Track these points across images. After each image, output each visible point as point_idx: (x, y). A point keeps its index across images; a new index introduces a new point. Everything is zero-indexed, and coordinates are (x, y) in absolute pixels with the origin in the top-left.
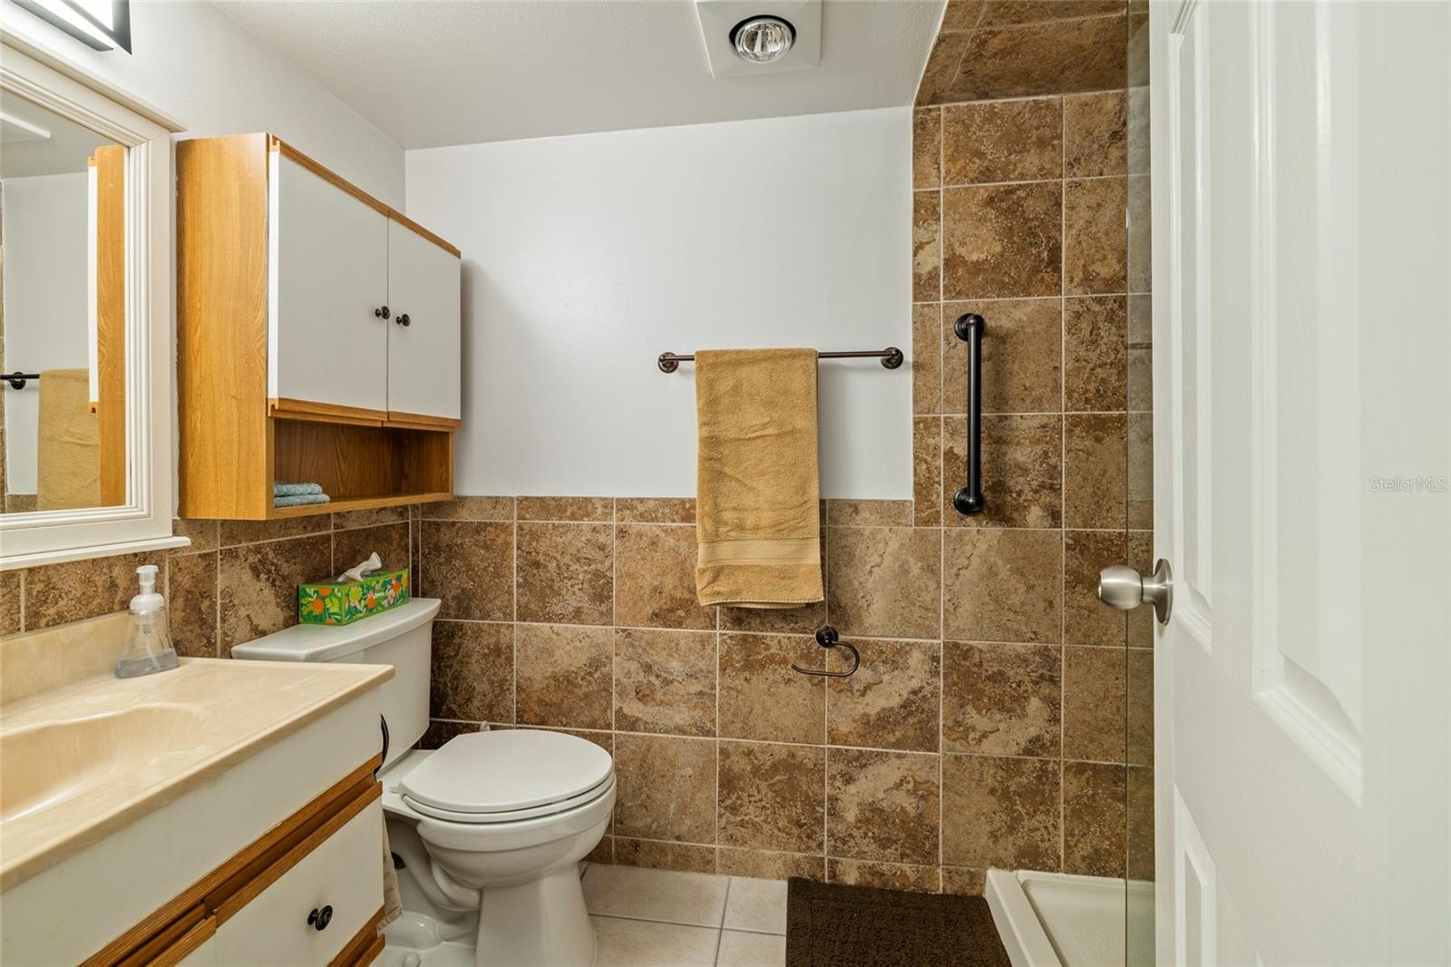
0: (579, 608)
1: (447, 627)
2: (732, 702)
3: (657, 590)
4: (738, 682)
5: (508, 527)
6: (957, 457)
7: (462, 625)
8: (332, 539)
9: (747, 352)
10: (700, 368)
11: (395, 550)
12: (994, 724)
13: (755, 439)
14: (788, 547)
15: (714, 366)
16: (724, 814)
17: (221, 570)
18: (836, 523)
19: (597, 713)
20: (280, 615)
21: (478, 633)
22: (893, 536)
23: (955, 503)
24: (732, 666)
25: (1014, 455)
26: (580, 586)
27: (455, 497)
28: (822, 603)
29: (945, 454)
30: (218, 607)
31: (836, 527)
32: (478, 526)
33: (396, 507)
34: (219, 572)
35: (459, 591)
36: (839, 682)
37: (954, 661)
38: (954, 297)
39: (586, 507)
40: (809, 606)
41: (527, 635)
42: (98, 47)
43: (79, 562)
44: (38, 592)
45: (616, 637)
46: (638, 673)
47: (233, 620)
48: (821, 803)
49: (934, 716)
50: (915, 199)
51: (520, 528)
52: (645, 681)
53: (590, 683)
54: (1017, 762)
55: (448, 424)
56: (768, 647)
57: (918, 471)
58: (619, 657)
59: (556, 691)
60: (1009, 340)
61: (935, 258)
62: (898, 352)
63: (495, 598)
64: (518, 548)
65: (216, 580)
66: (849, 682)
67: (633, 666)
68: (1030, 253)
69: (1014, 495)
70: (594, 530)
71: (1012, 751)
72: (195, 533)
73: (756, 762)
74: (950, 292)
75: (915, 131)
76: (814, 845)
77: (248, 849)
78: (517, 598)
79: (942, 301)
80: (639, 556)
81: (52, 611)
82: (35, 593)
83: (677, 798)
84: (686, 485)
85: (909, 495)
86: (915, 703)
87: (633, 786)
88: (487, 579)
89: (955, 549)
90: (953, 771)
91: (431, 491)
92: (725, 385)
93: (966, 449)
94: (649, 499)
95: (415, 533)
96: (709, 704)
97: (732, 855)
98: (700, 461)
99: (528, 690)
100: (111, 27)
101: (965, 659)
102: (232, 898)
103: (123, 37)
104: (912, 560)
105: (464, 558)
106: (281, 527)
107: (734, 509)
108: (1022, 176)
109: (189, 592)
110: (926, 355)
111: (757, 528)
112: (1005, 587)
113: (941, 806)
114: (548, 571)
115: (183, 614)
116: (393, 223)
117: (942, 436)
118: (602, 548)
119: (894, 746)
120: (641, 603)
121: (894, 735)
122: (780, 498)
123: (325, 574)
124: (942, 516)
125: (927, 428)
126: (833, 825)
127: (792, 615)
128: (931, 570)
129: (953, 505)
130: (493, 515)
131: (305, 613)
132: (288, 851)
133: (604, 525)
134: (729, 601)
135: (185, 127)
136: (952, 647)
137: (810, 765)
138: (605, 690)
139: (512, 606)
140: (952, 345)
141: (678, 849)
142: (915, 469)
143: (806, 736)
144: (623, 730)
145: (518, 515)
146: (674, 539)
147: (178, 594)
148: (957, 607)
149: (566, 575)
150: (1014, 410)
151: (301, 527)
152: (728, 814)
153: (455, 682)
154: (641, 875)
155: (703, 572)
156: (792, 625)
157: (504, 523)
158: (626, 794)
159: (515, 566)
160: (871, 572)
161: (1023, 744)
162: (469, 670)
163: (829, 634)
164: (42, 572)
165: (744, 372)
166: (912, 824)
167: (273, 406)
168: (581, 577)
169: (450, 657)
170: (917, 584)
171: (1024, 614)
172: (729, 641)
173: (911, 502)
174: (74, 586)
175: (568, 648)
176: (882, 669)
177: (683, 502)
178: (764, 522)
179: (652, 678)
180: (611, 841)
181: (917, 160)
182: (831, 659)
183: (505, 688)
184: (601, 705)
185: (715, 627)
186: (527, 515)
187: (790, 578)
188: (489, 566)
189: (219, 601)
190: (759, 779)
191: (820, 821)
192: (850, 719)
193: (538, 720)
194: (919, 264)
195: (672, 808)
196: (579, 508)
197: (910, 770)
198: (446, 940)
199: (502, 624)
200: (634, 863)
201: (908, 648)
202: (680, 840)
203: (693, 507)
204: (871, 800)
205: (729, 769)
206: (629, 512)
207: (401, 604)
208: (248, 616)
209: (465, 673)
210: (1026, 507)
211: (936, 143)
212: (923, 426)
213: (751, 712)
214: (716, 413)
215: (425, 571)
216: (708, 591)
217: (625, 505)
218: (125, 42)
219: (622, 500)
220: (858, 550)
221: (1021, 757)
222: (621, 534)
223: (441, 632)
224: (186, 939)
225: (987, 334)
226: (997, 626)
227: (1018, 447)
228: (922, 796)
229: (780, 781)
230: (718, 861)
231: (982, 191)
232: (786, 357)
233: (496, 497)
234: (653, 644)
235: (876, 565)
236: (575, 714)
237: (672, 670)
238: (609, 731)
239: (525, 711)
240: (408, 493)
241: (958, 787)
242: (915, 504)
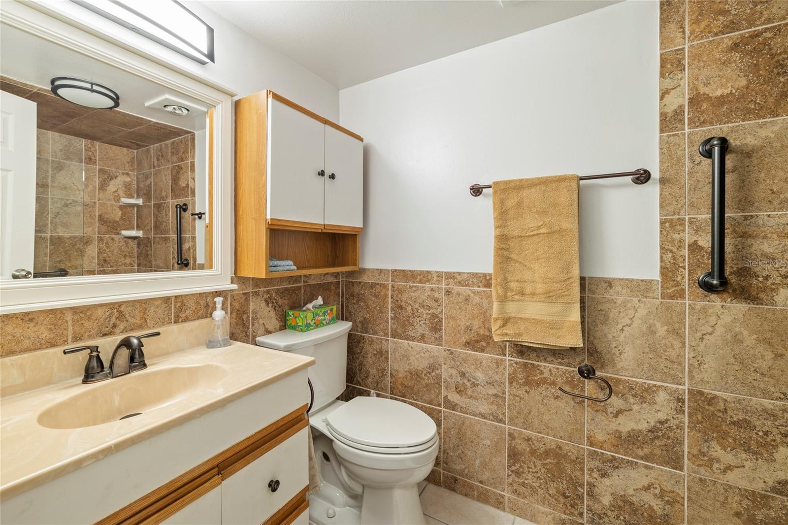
0: (423, 334)
1: (356, 337)
2: (517, 404)
3: (469, 328)
4: (521, 392)
5: (386, 286)
6: (701, 248)
7: (364, 337)
8: (302, 288)
9: (527, 180)
10: (495, 192)
11: (332, 295)
12: (739, 461)
13: (532, 236)
14: (556, 308)
15: (504, 191)
16: (511, 475)
17: (252, 301)
18: (594, 293)
19: (433, 396)
20: (278, 324)
21: (372, 342)
22: (642, 305)
23: (699, 283)
24: (517, 381)
25: (761, 247)
26: (424, 322)
27: (360, 269)
28: (583, 349)
29: (689, 246)
30: (251, 318)
31: (594, 296)
32: (372, 284)
33: (334, 273)
34: (251, 301)
35: (363, 318)
36: (596, 404)
37: (699, 404)
38: (698, 126)
39: (428, 276)
40: (573, 349)
41: (396, 346)
42: (203, 63)
43: (194, 294)
44: (179, 306)
45: (444, 353)
46: (457, 377)
47: (257, 325)
48: (582, 486)
49: (679, 443)
50: (661, 57)
51: (393, 287)
52: (461, 382)
53: (429, 378)
54: (764, 497)
55: (356, 230)
56: (542, 373)
57: (664, 258)
58: (446, 366)
59: (410, 380)
60: (755, 154)
61: (680, 99)
62: (646, 171)
63: (380, 324)
64: (392, 298)
65: (250, 305)
66: (604, 406)
67: (454, 372)
68: (778, 82)
69: (761, 279)
70: (432, 290)
71: (758, 486)
72: (241, 283)
73: (533, 446)
74: (694, 123)
75: (661, 8)
76: (576, 513)
77: (238, 444)
78: (391, 325)
79: (687, 130)
80: (458, 307)
81: (184, 315)
82: (177, 307)
83: (481, 457)
84: (486, 264)
85: (656, 276)
86: (662, 430)
87: (454, 444)
88: (376, 313)
89: (699, 319)
90: (697, 489)
91: (348, 265)
92: (511, 202)
93: (710, 242)
94: (464, 273)
95: (342, 286)
96: (501, 402)
97: (516, 502)
98: (495, 250)
99: (396, 377)
100: (206, 52)
101: (709, 405)
102: (230, 467)
103: (211, 56)
104: (658, 325)
105: (365, 302)
106: (278, 281)
107: (518, 281)
108: (769, 20)
109: (238, 310)
110: (672, 172)
111: (533, 294)
112: (752, 352)
113: (686, 514)
114: (407, 312)
115: (235, 321)
116: (328, 127)
117: (687, 232)
118: (436, 300)
119: (642, 458)
120: (459, 335)
121: (642, 450)
122: (550, 275)
123: (297, 306)
124: (687, 293)
125: (672, 226)
126: (591, 503)
127: (559, 354)
128: (677, 333)
129: (697, 285)
130: (379, 279)
131: (289, 324)
132: (258, 448)
133: (438, 287)
134: (513, 340)
135: (237, 93)
136: (696, 394)
137: (573, 457)
138: (438, 383)
139: (388, 329)
140: (696, 163)
141: (481, 489)
142: (661, 257)
143: (570, 437)
144: (448, 409)
145: (392, 279)
146: (480, 298)
147: (233, 311)
148: (701, 363)
149: (416, 315)
150: (761, 210)
151: (288, 282)
152: (513, 476)
153: (360, 366)
154: (457, 499)
155: (496, 320)
156: (560, 360)
157: (384, 284)
158: (450, 448)
159: (390, 307)
160: (622, 330)
161: (771, 483)
162: (367, 361)
163: (588, 371)
164: (180, 298)
165: (525, 193)
166: (659, 520)
167: (268, 222)
168: (424, 316)
169: (358, 353)
170: (663, 342)
171: (772, 377)
172: (515, 365)
173: (659, 281)
174: (191, 304)
175: (417, 356)
176: (632, 401)
177: (485, 275)
178: (538, 291)
179: (466, 381)
180: (440, 473)
181: (663, 29)
182: (590, 388)
183: (385, 374)
184: (435, 392)
185: (506, 355)
186: (396, 280)
187: (557, 329)
188: (377, 307)
189: (251, 316)
190: (535, 458)
191: (581, 498)
192: (604, 432)
193: (401, 394)
194: (665, 105)
195: (477, 463)
196: (424, 277)
197: (657, 479)
198: (348, 506)
199: (383, 339)
200: (454, 490)
201: (655, 389)
202: (482, 484)
203: (491, 279)
204: (622, 493)
205: (515, 447)
206: (452, 280)
207: (333, 323)
208: (263, 324)
209: (365, 362)
210: (774, 289)
211: (681, 13)
212: (669, 225)
213: (529, 413)
214: (506, 220)
215: (347, 307)
216: (499, 332)
217: (450, 276)
218: (212, 60)
219: (448, 273)
220: (612, 313)
221: (768, 493)
222: (447, 293)
223: (354, 340)
224: (207, 484)
225: (731, 152)
226: (742, 383)
227: (765, 240)
228: (668, 501)
229: (551, 463)
230: (507, 504)
231: (726, 41)
232: (554, 181)
233: (381, 269)
234: (466, 360)
235: (627, 325)
236: (421, 395)
237: (478, 378)
238: (440, 408)
239: (394, 388)
240: (338, 266)
241: (702, 502)
242: (661, 282)
